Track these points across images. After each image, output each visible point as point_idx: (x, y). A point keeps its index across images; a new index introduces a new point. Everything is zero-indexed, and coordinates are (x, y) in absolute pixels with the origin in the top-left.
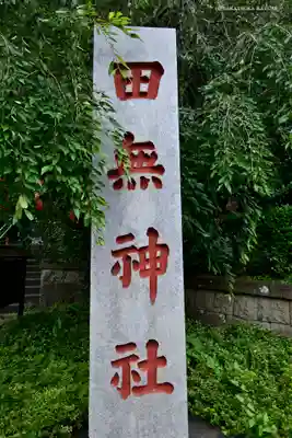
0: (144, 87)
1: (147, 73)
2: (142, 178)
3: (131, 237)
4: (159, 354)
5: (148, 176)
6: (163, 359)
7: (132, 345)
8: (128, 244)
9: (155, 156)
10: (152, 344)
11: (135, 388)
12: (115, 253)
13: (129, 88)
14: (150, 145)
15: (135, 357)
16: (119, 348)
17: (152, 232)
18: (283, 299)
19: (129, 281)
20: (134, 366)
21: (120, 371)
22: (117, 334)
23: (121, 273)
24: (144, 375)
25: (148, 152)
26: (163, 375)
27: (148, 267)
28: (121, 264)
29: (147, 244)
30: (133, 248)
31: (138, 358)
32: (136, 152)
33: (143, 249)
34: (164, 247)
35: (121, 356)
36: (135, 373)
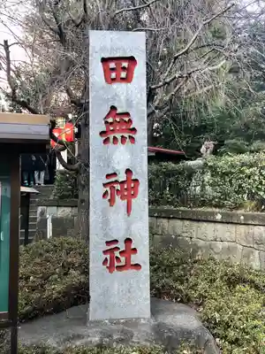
0: (123, 75)
1: (125, 64)
2: (122, 137)
3: (115, 174)
4: (133, 247)
5: (126, 135)
6: (135, 250)
7: (116, 241)
8: (113, 179)
9: (130, 121)
10: (128, 241)
11: (117, 267)
12: (105, 185)
13: (113, 75)
14: (127, 114)
15: (117, 248)
16: (108, 243)
17: (128, 171)
18: (232, 223)
19: (114, 202)
20: (117, 254)
21: (108, 256)
22: (106, 235)
23: (109, 197)
24: (123, 259)
25: (127, 119)
26: (134, 259)
27: (126, 194)
28: (109, 192)
29: (125, 179)
30: (116, 182)
31: (119, 249)
32: (118, 120)
33: (123, 182)
34: (136, 180)
35: (109, 248)
36: (117, 258)
